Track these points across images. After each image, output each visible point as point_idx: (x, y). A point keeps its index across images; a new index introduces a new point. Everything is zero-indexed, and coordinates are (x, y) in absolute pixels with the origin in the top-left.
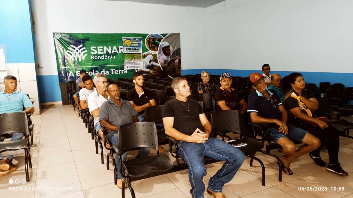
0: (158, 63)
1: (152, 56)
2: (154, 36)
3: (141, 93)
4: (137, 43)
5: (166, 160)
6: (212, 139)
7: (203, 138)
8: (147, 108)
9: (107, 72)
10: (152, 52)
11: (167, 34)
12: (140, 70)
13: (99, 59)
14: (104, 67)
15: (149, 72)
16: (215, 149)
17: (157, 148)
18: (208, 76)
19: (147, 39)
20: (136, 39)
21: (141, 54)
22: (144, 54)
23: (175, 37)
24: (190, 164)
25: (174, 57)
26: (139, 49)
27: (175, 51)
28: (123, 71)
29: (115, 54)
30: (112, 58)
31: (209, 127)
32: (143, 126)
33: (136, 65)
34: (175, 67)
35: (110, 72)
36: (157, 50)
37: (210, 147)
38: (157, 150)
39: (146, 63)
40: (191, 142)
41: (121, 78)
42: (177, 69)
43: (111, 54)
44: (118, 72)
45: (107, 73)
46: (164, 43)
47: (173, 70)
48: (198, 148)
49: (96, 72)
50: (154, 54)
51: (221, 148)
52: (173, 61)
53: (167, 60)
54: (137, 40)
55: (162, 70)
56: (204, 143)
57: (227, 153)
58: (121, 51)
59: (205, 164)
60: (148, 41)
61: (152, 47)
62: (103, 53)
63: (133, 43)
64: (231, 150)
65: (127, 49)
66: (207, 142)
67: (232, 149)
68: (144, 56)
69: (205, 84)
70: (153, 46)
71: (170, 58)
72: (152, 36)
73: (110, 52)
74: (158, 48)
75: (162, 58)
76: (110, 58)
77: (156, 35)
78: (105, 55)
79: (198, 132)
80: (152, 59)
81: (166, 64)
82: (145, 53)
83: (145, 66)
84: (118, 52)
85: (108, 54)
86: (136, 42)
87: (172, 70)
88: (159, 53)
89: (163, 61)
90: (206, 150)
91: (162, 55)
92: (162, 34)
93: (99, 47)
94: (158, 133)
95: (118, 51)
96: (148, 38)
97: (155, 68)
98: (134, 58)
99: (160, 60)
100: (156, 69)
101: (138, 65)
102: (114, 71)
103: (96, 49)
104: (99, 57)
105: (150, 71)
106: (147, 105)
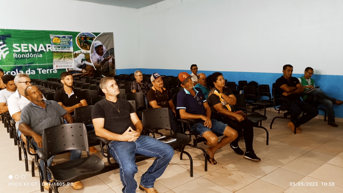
0: (90, 62)
1: (84, 55)
2: (86, 35)
3: (71, 94)
4: (67, 42)
5: (96, 161)
6: (143, 136)
7: (135, 136)
8: (77, 109)
9: (33, 71)
10: (83, 51)
11: (100, 33)
12: (71, 70)
13: (23, 57)
14: (29, 66)
15: (81, 72)
16: (146, 146)
17: (87, 150)
18: (142, 75)
19: (78, 38)
20: (65, 36)
21: (71, 52)
22: (75, 53)
23: (108, 37)
24: (121, 163)
25: (107, 57)
26: (69, 48)
27: (108, 50)
28: (52, 71)
29: (42, 52)
30: (38, 56)
31: (140, 126)
32: (71, 127)
33: (67, 64)
34: (109, 67)
35: (37, 72)
36: (89, 49)
37: (142, 144)
38: (87, 152)
39: (77, 62)
40: (122, 140)
41: (49, 77)
42: (110, 69)
43: (37, 52)
44: (45, 71)
45: (33, 73)
46: (96, 43)
47: (107, 69)
48: (129, 147)
49: (20, 71)
50: (86, 53)
51: (152, 145)
52: (106, 60)
53: (100, 60)
54: (67, 38)
55: (96, 69)
56: (135, 141)
57: (157, 149)
58: (49, 50)
59: (136, 162)
60: (80, 40)
61: (83, 45)
62: (27, 51)
63: (63, 41)
64: (161, 146)
65: (56, 47)
66: (138, 140)
67: (163, 145)
68: (76, 55)
69: (138, 83)
70: (85, 45)
71: (104, 58)
72: (83, 34)
73: (36, 50)
74: (90, 47)
75: (95, 58)
76: (36, 57)
77: (88, 33)
78: (30, 53)
79: (130, 131)
80: (84, 58)
81: (99, 64)
82: (77, 52)
83: (76, 65)
84: (45, 51)
85: (33, 52)
86: (66, 40)
87: (105, 70)
88: (92, 52)
89: (96, 60)
90: (138, 148)
91: (94, 54)
92: (94, 33)
93: (22, 45)
94: (88, 134)
95: (46, 48)
96: (80, 36)
97: (87, 67)
98: (64, 57)
99: (93, 59)
100: (89, 69)
101: (68, 65)
102: (41, 71)
103: (20, 47)
104: (24, 56)
105: (82, 70)
106: (77, 106)
